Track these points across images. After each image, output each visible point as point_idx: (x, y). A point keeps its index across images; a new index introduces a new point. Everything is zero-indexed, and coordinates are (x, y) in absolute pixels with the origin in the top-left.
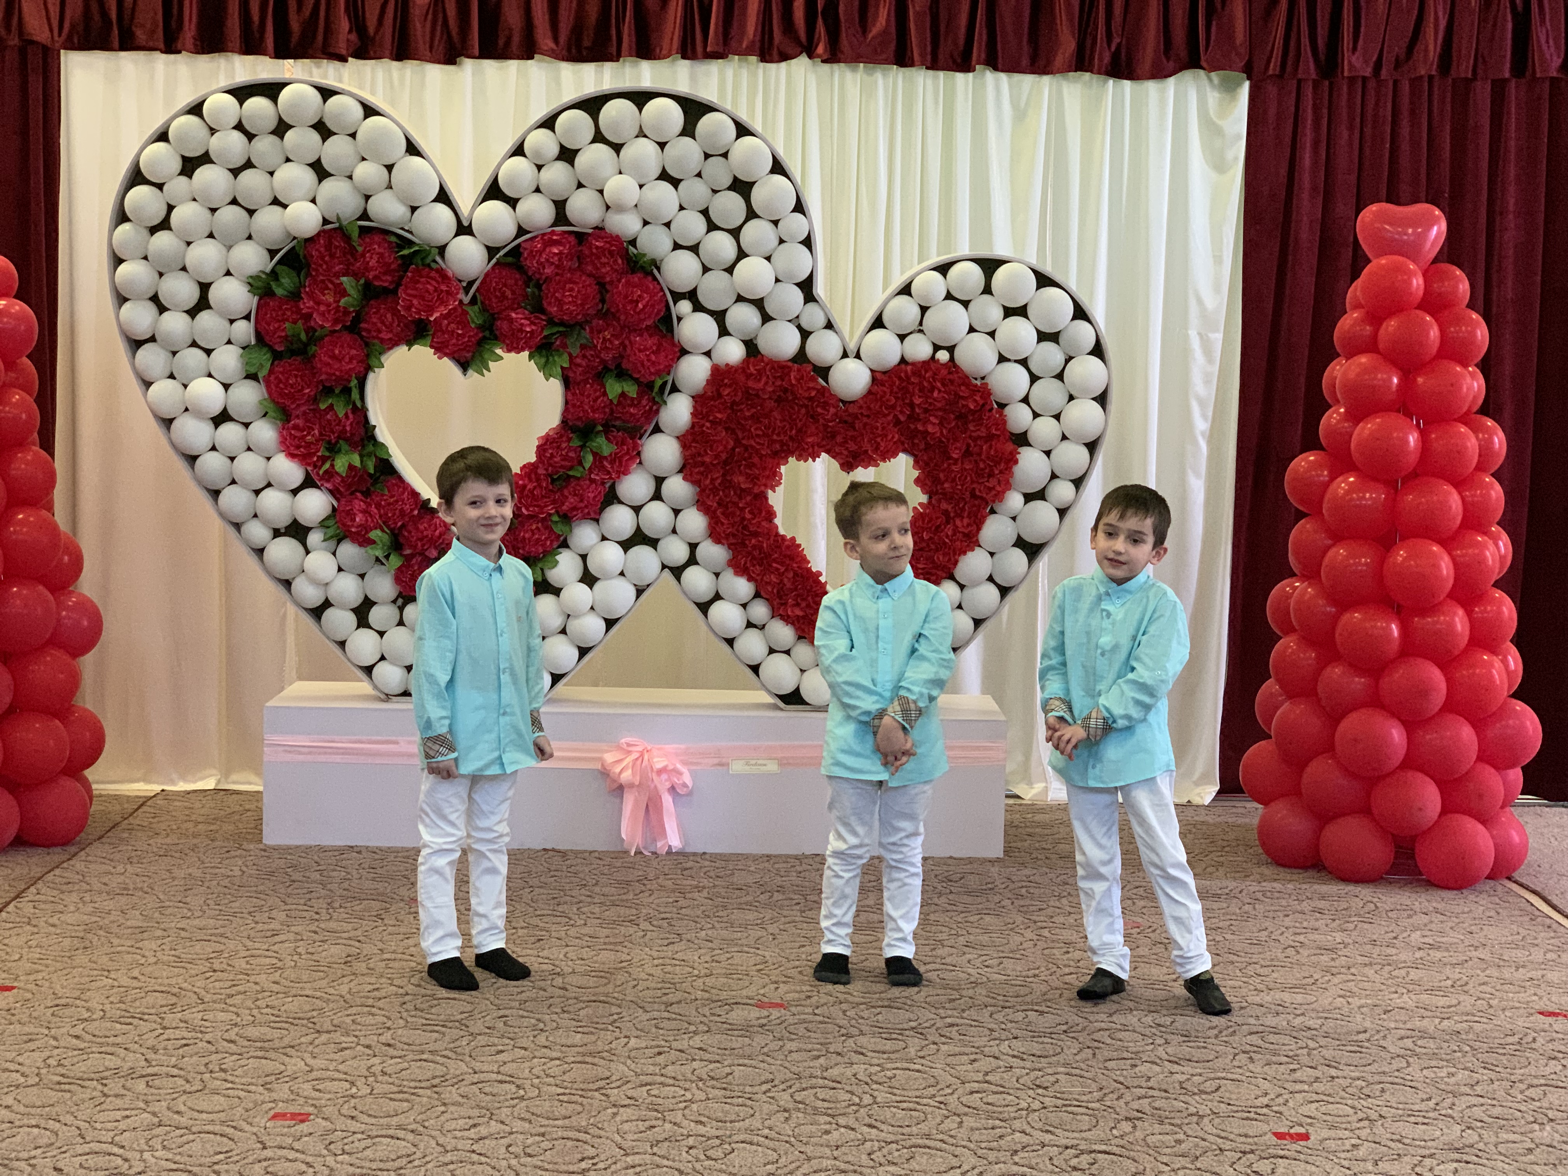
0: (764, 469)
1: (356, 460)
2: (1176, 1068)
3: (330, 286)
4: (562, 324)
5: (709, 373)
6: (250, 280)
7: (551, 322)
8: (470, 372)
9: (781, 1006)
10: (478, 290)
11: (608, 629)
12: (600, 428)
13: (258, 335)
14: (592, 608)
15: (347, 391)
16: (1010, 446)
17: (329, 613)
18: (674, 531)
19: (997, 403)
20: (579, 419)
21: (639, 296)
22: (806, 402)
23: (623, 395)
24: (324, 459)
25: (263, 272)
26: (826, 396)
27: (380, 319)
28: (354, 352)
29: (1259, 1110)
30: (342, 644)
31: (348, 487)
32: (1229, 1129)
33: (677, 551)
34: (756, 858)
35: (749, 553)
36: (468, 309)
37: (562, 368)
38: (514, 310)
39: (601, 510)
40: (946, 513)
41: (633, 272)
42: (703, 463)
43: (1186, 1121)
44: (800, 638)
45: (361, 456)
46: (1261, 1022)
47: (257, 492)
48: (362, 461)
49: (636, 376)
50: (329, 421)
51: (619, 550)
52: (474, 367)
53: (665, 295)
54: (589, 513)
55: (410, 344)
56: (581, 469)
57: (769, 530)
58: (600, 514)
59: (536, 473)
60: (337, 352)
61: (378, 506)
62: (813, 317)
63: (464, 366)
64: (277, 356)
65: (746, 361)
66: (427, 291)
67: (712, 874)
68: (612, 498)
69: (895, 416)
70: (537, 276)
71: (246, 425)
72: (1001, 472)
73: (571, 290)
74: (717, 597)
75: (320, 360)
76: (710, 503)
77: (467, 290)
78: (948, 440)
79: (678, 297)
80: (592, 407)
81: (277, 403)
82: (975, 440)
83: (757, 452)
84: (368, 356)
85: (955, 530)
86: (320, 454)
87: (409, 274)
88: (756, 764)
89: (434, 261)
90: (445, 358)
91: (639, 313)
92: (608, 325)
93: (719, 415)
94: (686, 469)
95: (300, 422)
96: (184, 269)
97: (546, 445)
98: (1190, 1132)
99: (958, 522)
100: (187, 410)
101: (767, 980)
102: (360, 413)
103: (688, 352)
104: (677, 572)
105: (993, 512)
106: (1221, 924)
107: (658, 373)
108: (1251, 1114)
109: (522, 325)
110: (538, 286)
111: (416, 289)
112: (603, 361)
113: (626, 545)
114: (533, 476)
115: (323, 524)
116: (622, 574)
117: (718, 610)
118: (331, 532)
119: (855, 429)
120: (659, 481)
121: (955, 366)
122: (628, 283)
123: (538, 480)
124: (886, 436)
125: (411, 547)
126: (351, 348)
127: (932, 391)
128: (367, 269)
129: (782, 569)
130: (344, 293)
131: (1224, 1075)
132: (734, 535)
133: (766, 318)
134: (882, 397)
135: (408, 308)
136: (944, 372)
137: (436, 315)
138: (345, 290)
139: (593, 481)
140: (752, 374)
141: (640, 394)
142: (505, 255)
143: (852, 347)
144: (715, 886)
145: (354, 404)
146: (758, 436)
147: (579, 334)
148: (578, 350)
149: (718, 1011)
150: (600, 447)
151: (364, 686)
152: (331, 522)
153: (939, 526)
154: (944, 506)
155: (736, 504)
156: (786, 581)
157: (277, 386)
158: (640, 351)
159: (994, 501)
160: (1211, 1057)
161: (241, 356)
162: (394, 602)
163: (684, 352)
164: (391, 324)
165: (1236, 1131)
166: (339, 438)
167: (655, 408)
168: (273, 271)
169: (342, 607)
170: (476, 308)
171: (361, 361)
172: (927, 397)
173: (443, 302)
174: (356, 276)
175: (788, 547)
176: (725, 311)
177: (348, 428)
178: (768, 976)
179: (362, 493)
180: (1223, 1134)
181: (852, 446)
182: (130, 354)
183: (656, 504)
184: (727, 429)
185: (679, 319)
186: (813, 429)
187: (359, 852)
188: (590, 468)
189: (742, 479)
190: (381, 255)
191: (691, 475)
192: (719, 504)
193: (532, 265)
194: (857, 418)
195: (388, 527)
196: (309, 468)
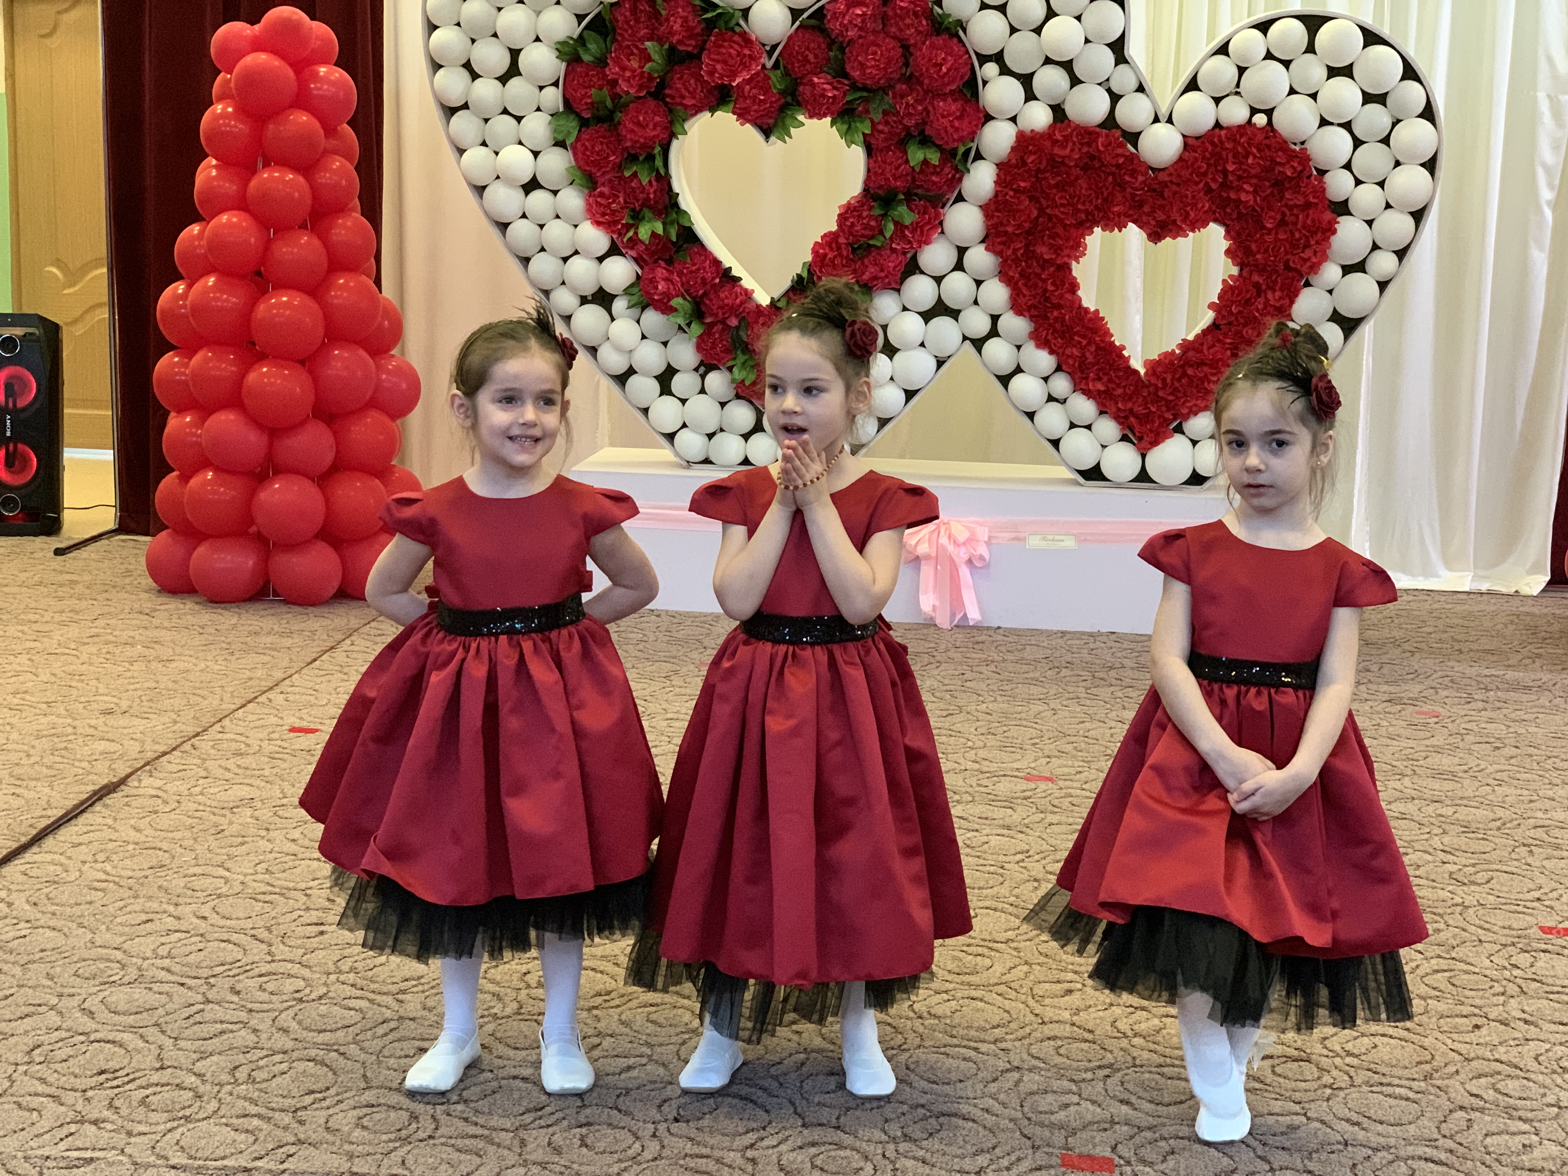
0: (1068, 240)
1: (659, 228)
2: (1451, 858)
3: (635, 51)
4: (865, 88)
5: (1014, 139)
6: (559, 46)
7: (854, 87)
8: (773, 139)
9: (1050, 779)
10: (780, 55)
11: (908, 400)
12: (902, 197)
13: (566, 101)
14: (892, 379)
15: (651, 158)
16: (1328, 215)
17: (633, 380)
18: (976, 302)
19: (1316, 169)
20: (880, 187)
21: (944, 59)
22: (1114, 169)
23: (925, 162)
24: (628, 227)
25: (571, 38)
26: (1135, 163)
27: (684, 84)
28: (657, 119)
29: (1528, 904)
30: (645, 411)
31: (652, 254)
32: (1493, 921)
33: (978, 323)
34: (1050, 634)
35: (1050, 325)
36: (771, 74)
37: (864, 134)
38: (816, 74)
39: (902, 281)
40: (1257, 285)
41: (938, 34)
42: (1006, 232)
43: (1449, 911)
44: (1102, 413)
45: (664, 224)
46: (1548, 816)
47: (565, 260)
48: (664, 229)
49: (938, 142)
50: (633, 188)
51: (920, 320)
52: (777, 134)
53: (970, 57)
54: (889, 283)
55: (713, 110)
56: (882, 238)
57: (1073, 302)
58: (901, 283)
59: (837, 243)
60: (641, 118)
61: (680, 274)
62: (1123, 79)
63: (767, 133)
64: (584, 123)
65: (1052, 127)
66: (730, 55)
67: (1003, 648)
68: (913, 268)
69: (1207, 183)
70: (841, 39)
71: (555, 193)
72: (1317, 243)
73: (875, 53)
74: (1018, 370)
75: (625, 127)
76: (1011, 274)
77: (770, 54)
78: (1262, 209)
79: (984, 59)
80: (894, 175)
81: (584, 171)
82: (1290, 208)
83: (1061, 221)
84: (671, 123)
85: (1266, 304)
86: (624, 222)
87: (713, 38)
88: (1053, 540)
89: (738, 24)
90: (748, 125)
91: (943, 77)
92: (911, 90)
93: (1022, 184)
94: (989, 240)
95: (606, 190)
96: (495, 35)
97: (848, 214)
98: (1451, 922)
99: (1270, 295)
100: (498, 177)
101: (1040, 754)
102: (664, 180)
103: (993, 118)
104: (978, 344)
105: (1308, 284)
106: (1526, 717)
107: (961, 140)
108: (1518, 907)
109: (824, 89)
110: (842, 50)
111: (719, 54)
112: (907, 128)
113: (927, 316)
114: (834, 245)
115: (627, 291)
116: (922, 345)
117: (1017, 382)
118: (635, 299)
119: (1164, 199)
120: (962, 251)
121: (1273, 130)
122: (932, 46)
123: (839, 248)
124: (1196, 205)
125: (712, 315)
126: (655, 115)
127: (1247, 158)
128: (671, 33)
129: (1084, 342)
130: (649, 59)
131: (1499, 867)
132: (1035, 307)
133: (1075, 81)
134: (1193, 164)
135: (711, 73)
136: (1260, 137)
137: (738, 80)
138: (649, 55)
139: (893, 250)
140: (1057, 141)
141: (943, 161)
142: (809, 17)
143: (1164, 112)
144: (1004, 660)
145: (658, 171)
146: (1062, 205)
147: (882, 100)
148: (881, 116)
149: (985, 782)
150: (901, 216)
151: (665, 453)
152: (635, 290)
153: (1250, 299)
154: (1256, 278)
155: (1038, 276)
156: (1088, 354)
157: (584, 154)
158: (943, 117)
159: (1309, 274)
160: (1488, 849)
161: (550, 123)
162: (696, 370)
163: (989, 118)
164: (695, 90)
165: (1500, 924)
166: (643, 205)
167: (957, 176)
168: (581, 36)
169: (646, 375)
170: (778, 72)
171: (666, 128)
172: (1241, 163)
173: (747, 67)
174: (660, 41)
175: (1091, 320)
176: (1033, 74)
177: (652, 196)
178: (1042, 750)
179: (666, 261)
180: (1487, 926)
181: (1160, 216)
182: (445, 121)
183: (958, 275)
184: (1031, 198)
185: (985, 83)
186: (1119, 197)
187: (658, 616)
188: (891, 238)
189: (1044, 249)
190: (685, 20)
191: (993, 245)
192: (1021, 275)
193: (834, 26)
194: (1166, 186)
195: (689, 295)
196: (615, 236)
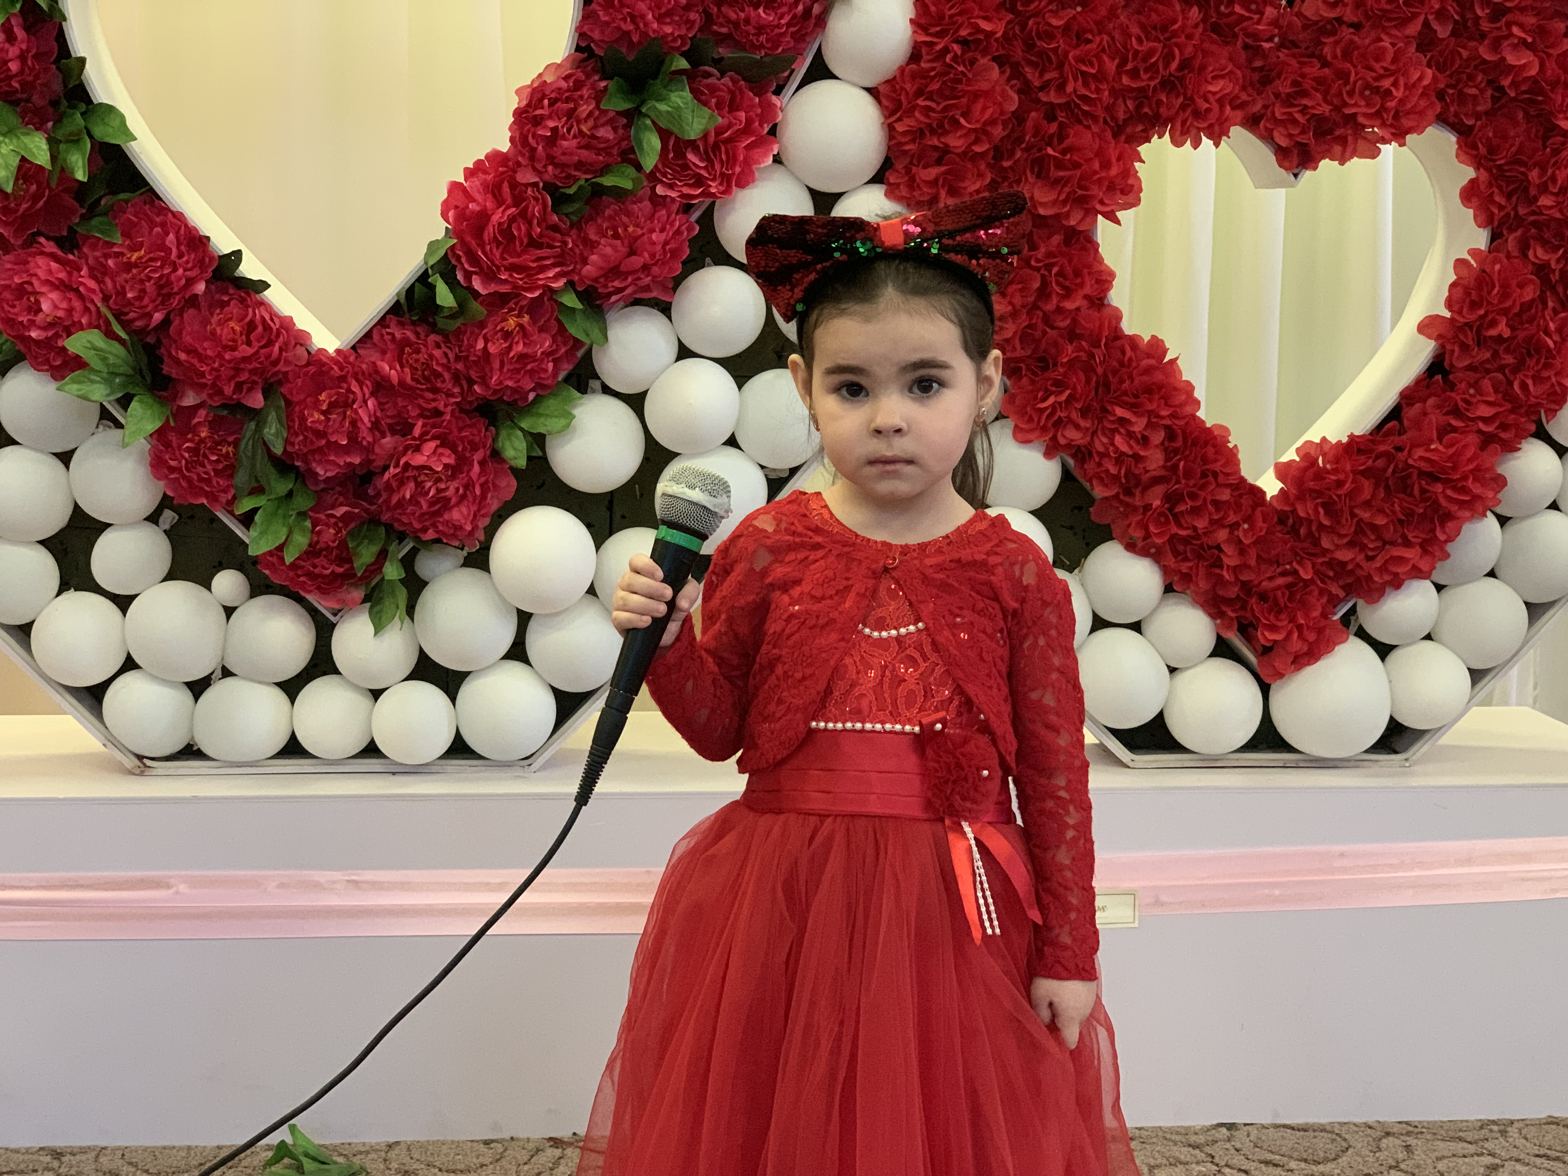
1: (39, 151)
12: (678, 64)
20: (620, 38)
30: (23, 632)
39: (678, 282)
44: (1175, 591)
45: (52, 142)
48: (54, 158)
51: (723, 378)
54: (646, 288)
56: (631, 171)
57: (1101, 323)
58: (675, 289)
59: (514, 185)
61: (100, 273)
68: (705, 247)
94: (895, 172)
97: (538, 109)
113: (742, 368)
114: (504, 190)
116: (732, 442)
120: (825, 202)
123: (518, 200)
139: (657, 201)
150: (676, 115)
151: (79, 738)
153: (1526, 307)
162: (152, 521)
167: (817, 8)
169: (17, 537)
179: (60, 242)
181: (1314, 106)
184: (1003, 62)
188: (654, 170)
195: (124, 325)
